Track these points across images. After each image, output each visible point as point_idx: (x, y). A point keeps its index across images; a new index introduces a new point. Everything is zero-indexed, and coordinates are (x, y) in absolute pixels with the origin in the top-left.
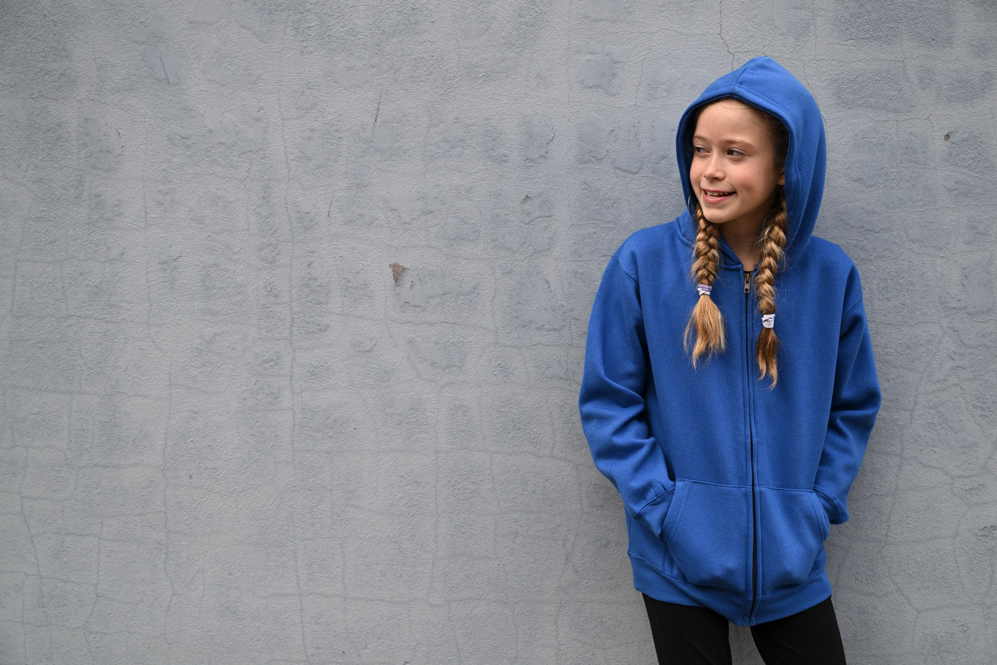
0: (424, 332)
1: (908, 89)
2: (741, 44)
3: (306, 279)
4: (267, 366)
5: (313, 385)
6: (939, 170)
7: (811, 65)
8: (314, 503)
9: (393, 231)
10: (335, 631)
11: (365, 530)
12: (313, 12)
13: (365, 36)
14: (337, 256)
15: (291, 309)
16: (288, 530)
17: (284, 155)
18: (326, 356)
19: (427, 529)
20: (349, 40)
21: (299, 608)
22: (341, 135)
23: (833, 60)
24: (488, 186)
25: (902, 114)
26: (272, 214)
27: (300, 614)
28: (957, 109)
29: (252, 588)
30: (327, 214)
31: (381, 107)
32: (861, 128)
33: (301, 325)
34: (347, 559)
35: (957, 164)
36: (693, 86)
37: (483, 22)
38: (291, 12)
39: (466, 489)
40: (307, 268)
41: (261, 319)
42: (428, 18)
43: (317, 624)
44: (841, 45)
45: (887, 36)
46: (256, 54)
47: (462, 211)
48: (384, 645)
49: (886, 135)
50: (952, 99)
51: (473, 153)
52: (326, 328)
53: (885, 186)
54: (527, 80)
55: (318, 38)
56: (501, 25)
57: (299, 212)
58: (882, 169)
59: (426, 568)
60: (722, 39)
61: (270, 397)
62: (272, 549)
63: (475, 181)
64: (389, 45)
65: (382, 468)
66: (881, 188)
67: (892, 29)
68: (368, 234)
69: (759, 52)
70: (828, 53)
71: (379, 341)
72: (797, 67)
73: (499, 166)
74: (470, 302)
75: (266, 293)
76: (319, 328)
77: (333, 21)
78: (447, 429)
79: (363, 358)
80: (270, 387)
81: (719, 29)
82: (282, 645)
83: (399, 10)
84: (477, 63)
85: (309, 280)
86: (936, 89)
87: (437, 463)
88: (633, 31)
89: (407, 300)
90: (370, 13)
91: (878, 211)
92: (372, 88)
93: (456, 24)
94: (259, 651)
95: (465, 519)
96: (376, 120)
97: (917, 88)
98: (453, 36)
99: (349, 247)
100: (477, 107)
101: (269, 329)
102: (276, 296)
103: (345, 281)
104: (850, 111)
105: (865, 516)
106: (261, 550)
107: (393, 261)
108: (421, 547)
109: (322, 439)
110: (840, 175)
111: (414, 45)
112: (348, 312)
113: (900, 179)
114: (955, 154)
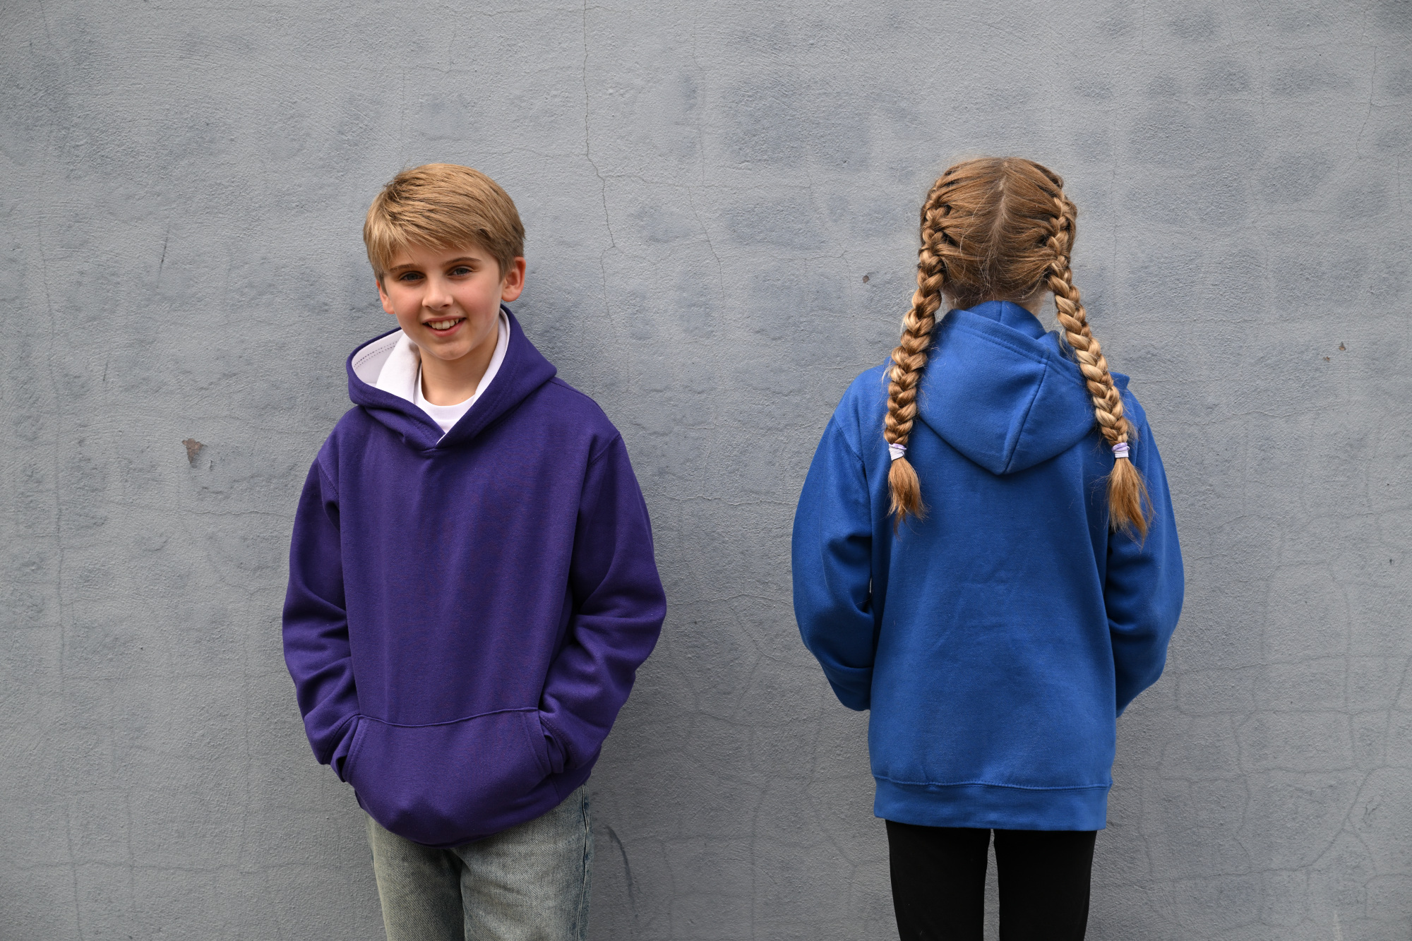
0: (229, 525)
1: (817, 221)
2: (613, 167)
3: (77, 460)
4: (28, 570)
5: (88, 593)
6: (858, 319)
7: (698, 192)
8: (90, 745)
9: (186, 399)
10: (119, 910)
11: (157, 778)
12: (81, 128)
13: (147, 156)
14: (116, 430)
15: (58, 498)
16: (57, 780)
17: (47, 305)
18: (103, 557)
19: (235, 775)
20: (127, 162)
21: (72, 882)
22: (119, 280)
23: (725, 186)
24: (305, 342)
25: (811, 251)
26: (31, 378)
27: (74, 889)
28: (877, 245)
29: (11, 857)
30: (102, 378)
31: (168, 245)
32: (762, 268)
33: (71, 519)
34: (133, 816)
35: (879, 311)
36: (556, 218)
37: (295, 140)
38: (54, 127)
39: (285, 722)
40: (78, 446)
41: (19, 511)
42: (226, 135)
43: (96, 901)
44: (733, 168)
45: (789, 157)
46: (9, 179)
47: (273, 372)
48: (183, 927)
49: (792, 277)
50: (871, 233)
51: (286, 301)
52: (103, 521)
53: (794, 339)
54: (352, 211)
55: (89, 159)
56: (317, 144)
57: (67, 375)
58: (789, 317)
59: (236, 826)
60: (590, 160)
61: (32, 610)
62: (36, 805)
63: (288, 335)
64: (178, 168)
65: (177, 699)
66: (788, 341)
67: (795, 149)
68: (154, 402)
69: (635, 176)
70: (718, 178)
71: (170, 537)
72: (682, 195)
73: (319, 317)
74: (286, 486)
75: (26, 478)
76: (94, 521)
77: (106, 138)
78: (259, 647)
79: (151, 558)
80: (31, 597)
81: (585, 149)
82: (50, 929)
83: (190, 125)
84: (288, 190)
85: (80, 460)
86: (850, 221)
87: (247, 690)
88: (481, 151)
89: (205, 485)
90: (153, 128)
91: (786, 369)
92: (156, 221)
93: (261, 142)
94: (20, 938)
95: (284, 761)
96: (163, 261)
97: (827, 220)
98: (257, 156)
99: (130, 419)
100: (290, 245)
101: (29, 524)
102: (39, 482)
103: (126, 461)
104: (748, 248)
105: (784, 746)
106: (22, 808)
107: (187, 436)
108: (229, 798)
109: (99, 663)
110: (739, 326)
111: (209, 168)
112: (131, 500)
113: (811, 330)
114: (876, 298)
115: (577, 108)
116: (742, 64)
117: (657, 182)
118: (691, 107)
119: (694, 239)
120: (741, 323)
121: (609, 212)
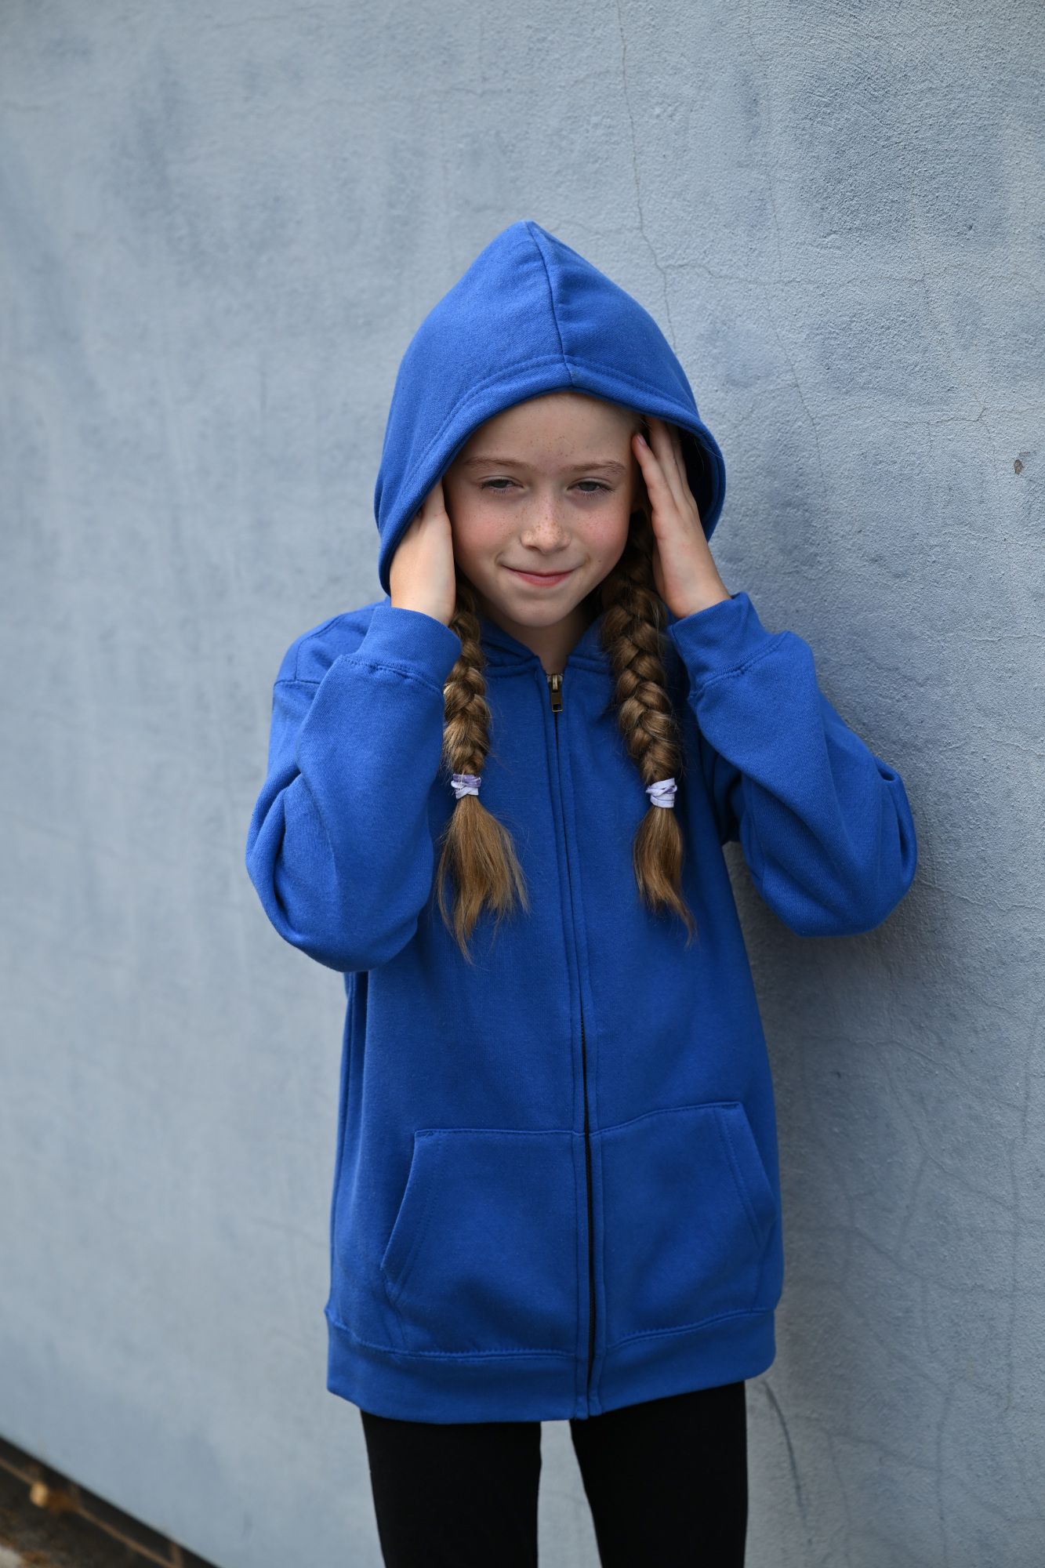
1: (939, 348)
2: (672, 250)
6: (1012, 547)
7: (776, 294)
23: (810, 282)
25: (935, 408)
28: (1030, 397)
32: (871, 439)
35: (1043, 533)
37: (351, 219)
42: (293, 214)
44: (817, 247)
45: (890, 222)
49: (912, 458)
50: (1019, 372)
53: (923, 577)
56: (372, 225)
60: (645, 239)
64: (260, 267)
66: (916, 582)
67: (896, 205)
69: (700, 266)
70: (799, 266)
72: (758, 299)
81: (638, 219)
83: (262, 201)
84: (354, 299)
85: (233, 686)
86: (986, 349)
91: (918, 634)
92: (252, 347)
96: (264, 406)
97: (953, 345)
98: (322, 247)
104: (848, 400)
105: (968, 1330)
111: (284, 266)
113: (946, 562)
114: (1037, 506)
115: (623, 145)
116: (812, 42)
117: (726, 276)
118: (756, 131)
119: (779, 381)
120: (851, 543)
121: (675, 331)
